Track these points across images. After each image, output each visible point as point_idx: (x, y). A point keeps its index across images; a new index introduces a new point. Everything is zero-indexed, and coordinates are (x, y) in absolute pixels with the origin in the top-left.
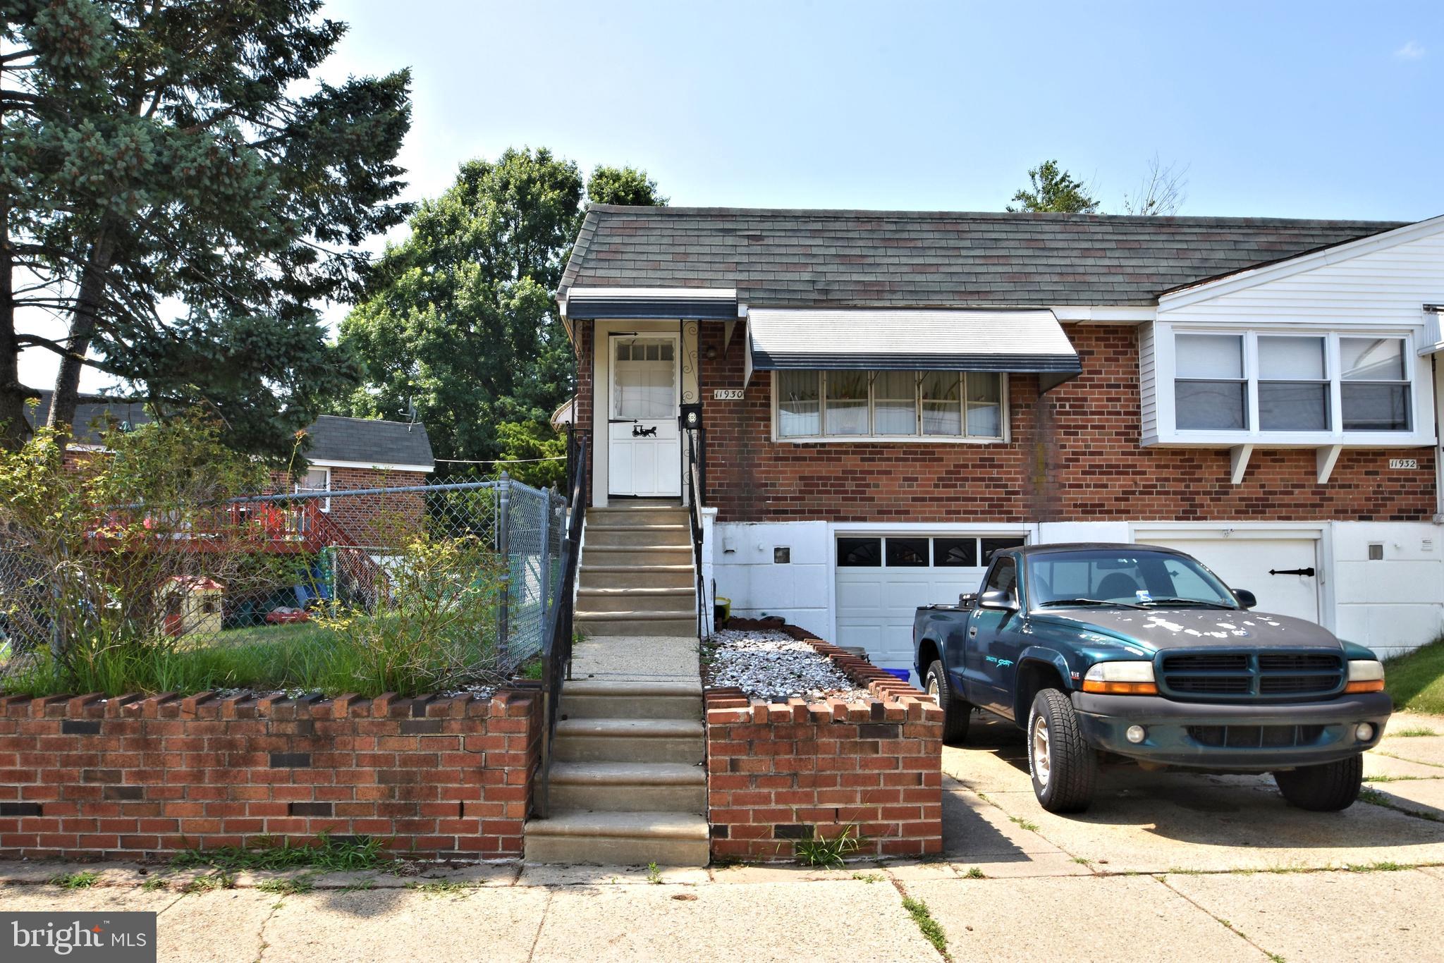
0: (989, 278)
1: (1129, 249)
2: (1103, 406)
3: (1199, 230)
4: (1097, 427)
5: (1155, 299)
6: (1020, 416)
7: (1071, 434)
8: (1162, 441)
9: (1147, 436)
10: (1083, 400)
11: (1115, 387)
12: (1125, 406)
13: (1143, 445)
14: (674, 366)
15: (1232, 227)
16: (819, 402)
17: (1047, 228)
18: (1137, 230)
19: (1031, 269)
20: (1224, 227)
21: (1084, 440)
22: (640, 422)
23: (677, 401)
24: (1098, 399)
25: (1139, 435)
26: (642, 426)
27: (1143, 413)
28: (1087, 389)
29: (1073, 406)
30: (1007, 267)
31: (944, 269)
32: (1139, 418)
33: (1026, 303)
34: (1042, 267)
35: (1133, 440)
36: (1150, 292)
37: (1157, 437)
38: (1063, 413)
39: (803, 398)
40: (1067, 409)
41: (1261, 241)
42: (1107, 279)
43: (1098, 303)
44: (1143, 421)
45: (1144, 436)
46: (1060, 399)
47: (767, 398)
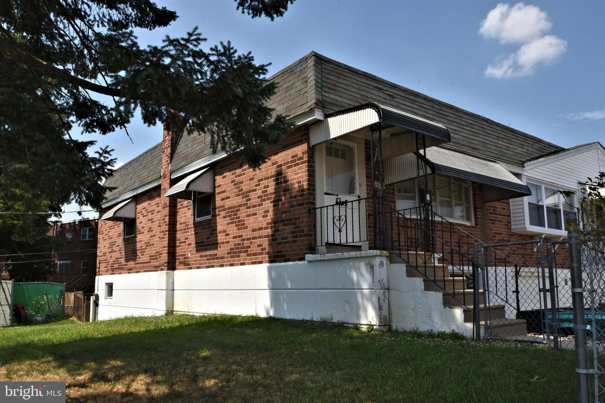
0: (475, 142)
1: (509, 140)
2: (501, 212)
3: (521, 137)
4: (500, 221)
5: (523, 164)
6: (478, 213)
7: (494, 224)
8: (528, 230)
9: (515, 227)
10: (496, 207)
11: (504, 203)
12: (507, 212)
13: (512, 231)
14: (354, 164)
15: (529, 138)
16: (415, 195)
17: (484, 123)
18: (507, 132)
19: (486, 141)
20: (527, 137)
21: (497, 227)
22: (340, 196)
23: (357, 186)
24: (499, 208)
25: (511, 226)
26: (340, 199)
27: (511, 216)
28: (496, 203)
29: (493, 210)
30: (480, 138)
31: (461, 134)
32: (510, 219)
33: (490, 157)
34: (489, 141)
35: (510, 229)
36: (521, 161)
37: (525, 228)
38: (490, 213)
39: (405, 192)
40: (492, 211)
41: (537, 146)
42: (508, 152)
43: (509, 162)
44: (512, 220)
45: (512, 227)
46: (490, 206)
47: (394, 190)
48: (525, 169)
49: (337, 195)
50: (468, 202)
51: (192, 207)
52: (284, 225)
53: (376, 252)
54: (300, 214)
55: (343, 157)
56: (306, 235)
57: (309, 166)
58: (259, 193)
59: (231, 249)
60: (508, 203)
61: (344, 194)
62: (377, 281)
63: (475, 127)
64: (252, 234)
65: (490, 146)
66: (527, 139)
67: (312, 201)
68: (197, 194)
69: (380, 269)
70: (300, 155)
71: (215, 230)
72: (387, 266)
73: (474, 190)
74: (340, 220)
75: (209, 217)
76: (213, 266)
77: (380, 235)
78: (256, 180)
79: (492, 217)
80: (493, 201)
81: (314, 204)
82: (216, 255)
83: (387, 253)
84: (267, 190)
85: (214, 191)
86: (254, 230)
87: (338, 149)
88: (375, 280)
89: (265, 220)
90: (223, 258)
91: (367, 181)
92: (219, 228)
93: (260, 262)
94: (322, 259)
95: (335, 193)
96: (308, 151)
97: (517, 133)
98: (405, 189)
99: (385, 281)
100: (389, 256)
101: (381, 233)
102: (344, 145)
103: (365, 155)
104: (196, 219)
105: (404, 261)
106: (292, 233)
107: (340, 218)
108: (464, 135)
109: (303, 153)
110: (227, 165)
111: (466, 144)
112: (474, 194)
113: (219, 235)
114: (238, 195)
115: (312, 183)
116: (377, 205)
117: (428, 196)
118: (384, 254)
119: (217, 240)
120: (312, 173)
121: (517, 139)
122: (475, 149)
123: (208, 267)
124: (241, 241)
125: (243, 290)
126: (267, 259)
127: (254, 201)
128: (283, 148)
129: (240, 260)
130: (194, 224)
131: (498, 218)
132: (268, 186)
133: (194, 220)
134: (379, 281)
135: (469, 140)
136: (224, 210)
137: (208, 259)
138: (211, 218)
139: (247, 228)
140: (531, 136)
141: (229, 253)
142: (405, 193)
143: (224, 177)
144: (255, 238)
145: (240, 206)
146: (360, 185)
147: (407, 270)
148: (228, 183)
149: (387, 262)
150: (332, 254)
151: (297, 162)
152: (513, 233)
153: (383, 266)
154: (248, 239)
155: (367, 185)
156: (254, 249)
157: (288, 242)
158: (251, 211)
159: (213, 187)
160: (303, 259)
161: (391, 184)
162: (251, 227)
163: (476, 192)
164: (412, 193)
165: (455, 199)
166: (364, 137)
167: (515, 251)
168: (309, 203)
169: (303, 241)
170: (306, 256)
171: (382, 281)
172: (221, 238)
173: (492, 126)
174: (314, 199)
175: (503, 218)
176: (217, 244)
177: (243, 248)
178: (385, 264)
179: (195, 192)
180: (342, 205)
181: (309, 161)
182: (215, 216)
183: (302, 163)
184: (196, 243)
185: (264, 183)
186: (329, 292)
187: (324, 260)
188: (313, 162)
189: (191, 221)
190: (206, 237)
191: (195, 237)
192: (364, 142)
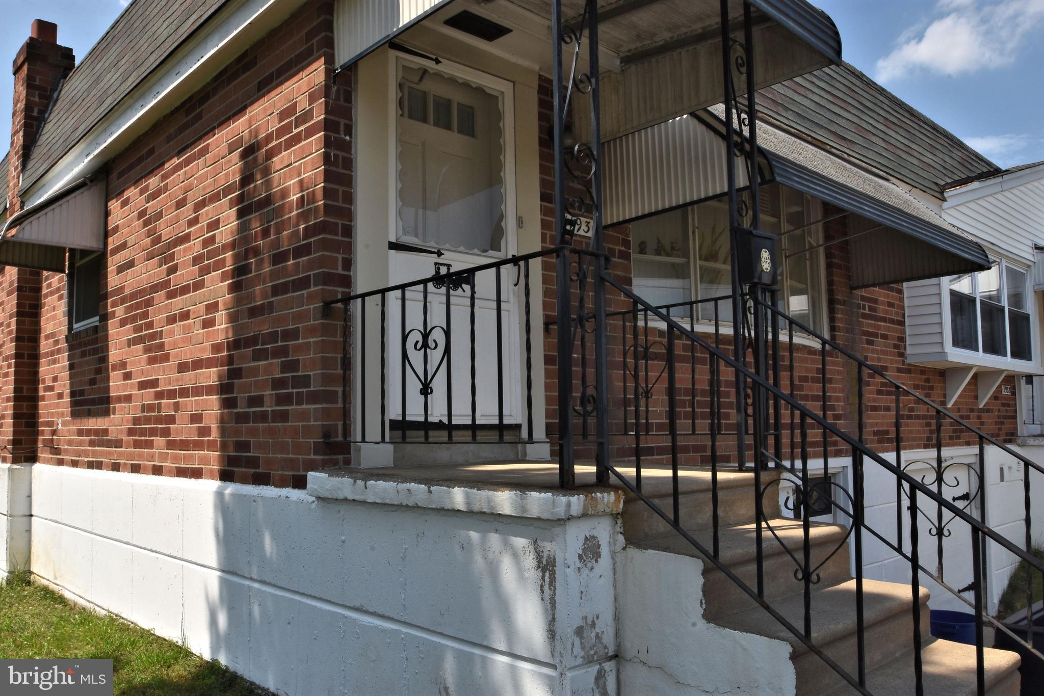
0: (842, 123)
1: (907, 131)
2: (886, 312)
3: (929, 129)
4: (884, 337)
5: (942, 193)
6: (839, 316)
7: (870, 343)
8: (949, 359)
9: (915, 352)
10: (875, 301)
11: (892, 290)
12: (897, 313)
13: (908, 361)
14: (500, 149)
15: (941, 133)
16: (689, 262)
17: (854, 80)
18: (901, 111)
19: (865, 125)
20: (938, 131)
21: (877, 352)
22: (447, 257)
23: (510, 224)
24: (883, 303)
25: (905, 349)
26: (449, 266)
27: (907, 324)
28: (877, 289)
29: (870, 309)
30: (850, 115)
31: (810, 95)
32: (904, 330)
33: (879, 166)
34: (870, 126)
35: (902, 355)
36: (936, 184)
37: (944, 354)
38: (865, 316)
39: (658, 252)
40: (867, 312)
41: (957, 154)
42: (910, 159)
43: (917, 185)
44: (907, 333)
45: (909, 351)
46: (863, 298)
47: (626, 243)
48: (945, 205)
49: (439, 254)
50: (815, 287)
51: (65, 292)
52: (257, 356)
53: (569, 505)
54: (299, 317)
55: (467, 128)
56: (314, 397)
57: (327, 142)
58: (195, 246)
59: (136, 421)
60: (900, 292)
61: (462, 249)
62: (570, 631)
63: (837, 85)
64: (177, 380)
65: (874, 139)
66: (938, 135)
67: (340, 271)
68: (78, 256)
69: (585, 571)
70: (303, 104)
71: (104, 359)
72: (613, 554)
73: (828, 256)
74: (425, 346)
75: (94, 321)
76: (98, 465)
77: (585, 415)
78: (190, 205)
79: (868, 325)
80: (874, 285)
81: (347, 281)
82: (105, 432)
83: (617, 500)
84: (213, 237)
85: (106, 244)
86: (183, 367)
87: (449, 102)
88: (558, 626)
89: (208, 336)
90: (118, 444)
91: (545, 211)
92: (114, 354)
93: (196, 474)
94: (358, 498)
95: (432, 244)
96: (327, 87)
97: (919, 119)
98: (659, 241)
99: (606, 626)
100: (623, 514)
101: (589, 408)
102: (466, 85)
103: (540, 127)
104: (75, 326)
105: (694, 548)
106: (278, 384)
107: (426, 335)
108: (817, 99)
109: (312, 98)
110: (130, 168)
111: (823, 122)
112: (829, 266)
113: (113, 374)
114: (150, 257)
115: (340, 204)
116: (575, 290)
117: (765, 255)
118: (601, 508)
119: (107, 389)
120: (340, 170)
121: (922, 133)
122: (845, 139)
123: (91, 465)
124: (156, 399)
125: (156, 552)
126: (216, 467)
127: (186, 274)
128: (259, 89)
129: (152, 457)
130: (67, 339)
131: (879, 327)
132: (218, 221)
133: (70, 328)
134: (579, 632)
135: (828, 115)
136: (123, 301)
137: (92, 443)
138: (97, 324)
139: (166, 358)
140: (944, 130)
141: (131, 432)
142: (660, 254)
143: (125, 203)
144: (184, 392)
145: (155, 288)
146: (520, 222)
147: (708, 591)
148: (132, 220)
149: (613, 535)
150: (392, 484)
151: (295, 131)
152: (909, 365)
153: (597, 556)
154: (171, 394)
155: (545, 225)
156: (183, 429)
157: (263, 417)
158: (179, 304)
159: (102, 233)
160: (300, 483)
161: (619, 223)
162: (177, 355)
163: (834, 260)
164: (679, 257)
165: (791, 278)
166: (536, 67)
167: (911, 410)
168: (328, 279)
169: (304, 416)
170: (311, 475)
171: (593, 625)
172: (116, 384)
173: (871, 92)
174: (348, 264)
175: (888, 329)
176: (107, 400)
177: (159, 420)
178: (605, 551)
179: (72, 251)
180: (456, 289)
181: (328, 125)
182: (105, 318)
183: (309, 133)
184: (73, 394)
185: (208, 213)
186: (384, 631)
187: (364, 503)
188: (349, 130)
189: (64, 329)
190: (87, 378)
191: (71, 377)
192: (535, 84)
